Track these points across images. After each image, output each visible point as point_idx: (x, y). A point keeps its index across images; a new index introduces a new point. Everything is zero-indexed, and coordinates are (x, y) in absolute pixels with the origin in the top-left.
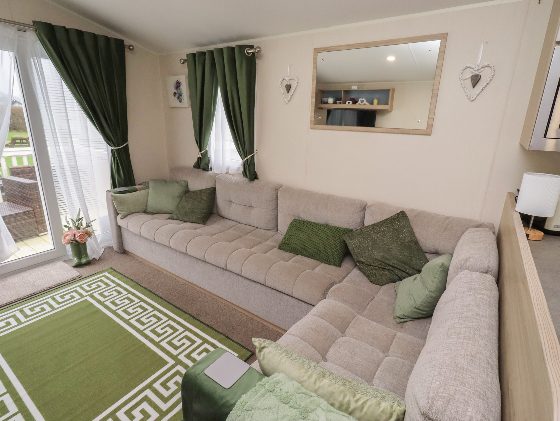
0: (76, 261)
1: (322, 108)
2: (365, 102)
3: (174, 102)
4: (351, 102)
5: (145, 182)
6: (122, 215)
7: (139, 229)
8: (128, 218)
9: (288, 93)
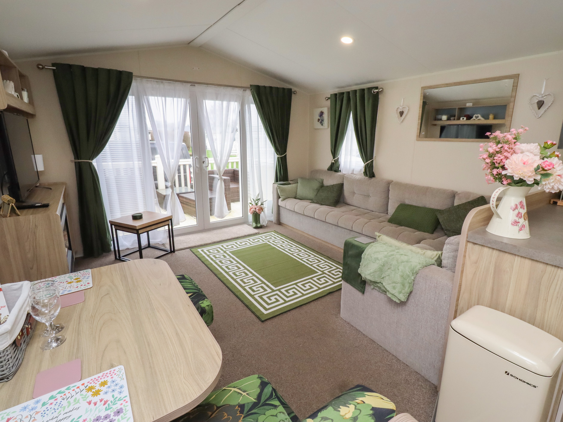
0: (254, 225)
1: (435, 125)
2: (480, 117)
3: (318, 125)
4: (465, 118)
5: (295, 179)
6: (282, 198)
7: (294, 207)
8: (286, 200)
9: (401, 117)
